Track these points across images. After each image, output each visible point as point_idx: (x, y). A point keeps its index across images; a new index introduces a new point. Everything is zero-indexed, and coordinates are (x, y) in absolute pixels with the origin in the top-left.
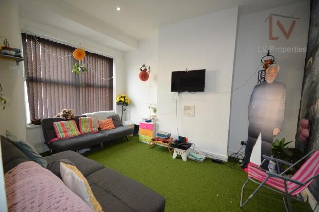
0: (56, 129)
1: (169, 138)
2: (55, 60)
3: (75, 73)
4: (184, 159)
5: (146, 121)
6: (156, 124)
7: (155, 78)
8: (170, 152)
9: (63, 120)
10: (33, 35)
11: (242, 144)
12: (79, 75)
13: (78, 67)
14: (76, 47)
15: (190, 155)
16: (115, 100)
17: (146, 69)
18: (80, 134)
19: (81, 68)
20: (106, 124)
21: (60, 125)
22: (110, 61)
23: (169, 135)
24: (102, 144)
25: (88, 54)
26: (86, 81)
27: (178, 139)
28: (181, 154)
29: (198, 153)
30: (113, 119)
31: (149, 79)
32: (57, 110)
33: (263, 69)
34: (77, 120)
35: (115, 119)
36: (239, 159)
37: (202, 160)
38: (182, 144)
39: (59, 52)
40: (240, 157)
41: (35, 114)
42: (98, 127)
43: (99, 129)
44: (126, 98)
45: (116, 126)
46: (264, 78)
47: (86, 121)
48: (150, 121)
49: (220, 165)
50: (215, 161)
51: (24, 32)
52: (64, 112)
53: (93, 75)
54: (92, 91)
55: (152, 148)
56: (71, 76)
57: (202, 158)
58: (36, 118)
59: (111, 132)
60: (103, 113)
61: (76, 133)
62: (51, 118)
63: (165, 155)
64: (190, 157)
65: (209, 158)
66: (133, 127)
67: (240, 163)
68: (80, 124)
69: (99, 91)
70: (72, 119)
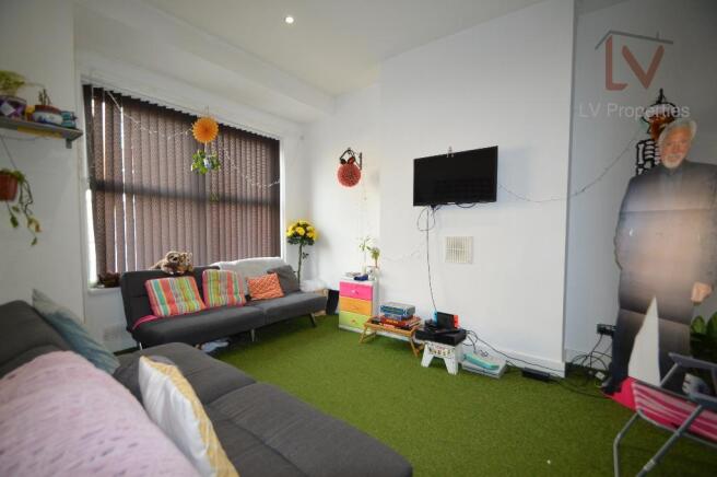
0: (151, 294)
1: (411, 317)
2: (153, 144)
3: (196, 170)
4: (452, 368)
5: (356, 279)
6: (378, 284)
7: (376, 179)
8: (415, 351)
9: (168, 275)
10: (107, 88)
11: (602, 330)
12: (204, 175)
13: (203, 157)
14: (199, 115)
15: (465, 358)
16: (285, 232)
17: (353, 159)
18: (204, 307)
19: (211, 160)
20: (263, 286)
21: (160, 285)
22: (273, 146)
23: (412, 310)
24: (253, 332)
25: (224, 130)
26: (221, 191)
27: (434, 318)
28: (441, 356)
29: (485, 355)
30: (279, 276)
31: (360, 181)
32: (156, 255)
33: (649, 137)
34: (198, 277)
35: (284, 275)
36: (596, 371)
37: (497, 372)
38: (445, 330)
39: (161, 127)
40: (597, 365)
41: (108, 263)
42: (246, 292)
43: (248, 297)
44: (308, 228)
45: (286, 293)
46: (652, 160)
47: (219, 280)
48: (365, 278)
49: (546, 385)
50: (531, 375)
51: (88, 82)
52: (169, 258)
53: (236, 177)
54: (233, 213)
55: (370, 342)
56: (186, 179)
57: (496, 367)
58: (109, 271)
59: (275, 304)
60: (257, 263)
61: (196, 305)
62: (141, 270)
63: (401, 358)
64: (466, 363)
65: (515, 367)
66: (326, 295)
67: (600, 381)
68: (204, 285)
69: (249, 211)
70: (187, 273)
